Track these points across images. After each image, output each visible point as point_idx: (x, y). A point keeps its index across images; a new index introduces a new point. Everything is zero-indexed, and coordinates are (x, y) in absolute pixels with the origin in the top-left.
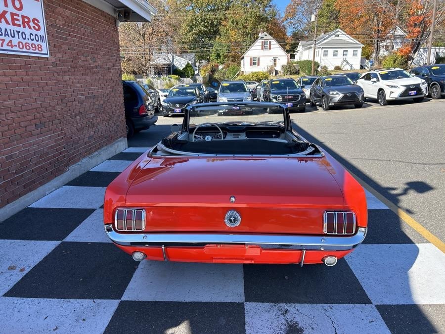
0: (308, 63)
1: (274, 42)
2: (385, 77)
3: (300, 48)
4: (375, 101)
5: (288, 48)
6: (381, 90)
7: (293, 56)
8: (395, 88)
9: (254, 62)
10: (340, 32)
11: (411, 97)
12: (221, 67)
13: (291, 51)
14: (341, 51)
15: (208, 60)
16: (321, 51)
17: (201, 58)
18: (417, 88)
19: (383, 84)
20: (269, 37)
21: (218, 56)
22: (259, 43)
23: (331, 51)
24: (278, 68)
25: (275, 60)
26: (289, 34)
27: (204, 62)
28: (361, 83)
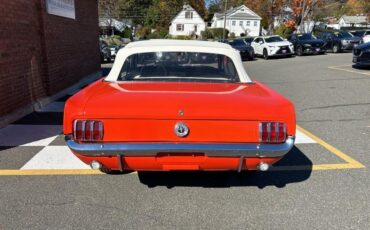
0: (221, 30)
1: (195, 13)
2: (268, 41)
3: (215, 18)
4: (261, 57)
5: (206, 17)
6: (265, 50)
7: (210, 25)
8: (273, 48)
9: (180, 27)
10: (244, 7)
11: (283, 54)
12: (153, 31)
13: (208, 20)
14: (245, 22)
15: (143, 25)
16: (231, 22)
17: (136, 22)
18: (287, 48)
19: (266, 45)
20: (191, 8)
21: (151, 22)
22: (183, 13)
23: (238, 22)
24: (198, 33)
25: (196, 27)
26: (207, 7)
27: (139, 26)
28: (253, 44)
